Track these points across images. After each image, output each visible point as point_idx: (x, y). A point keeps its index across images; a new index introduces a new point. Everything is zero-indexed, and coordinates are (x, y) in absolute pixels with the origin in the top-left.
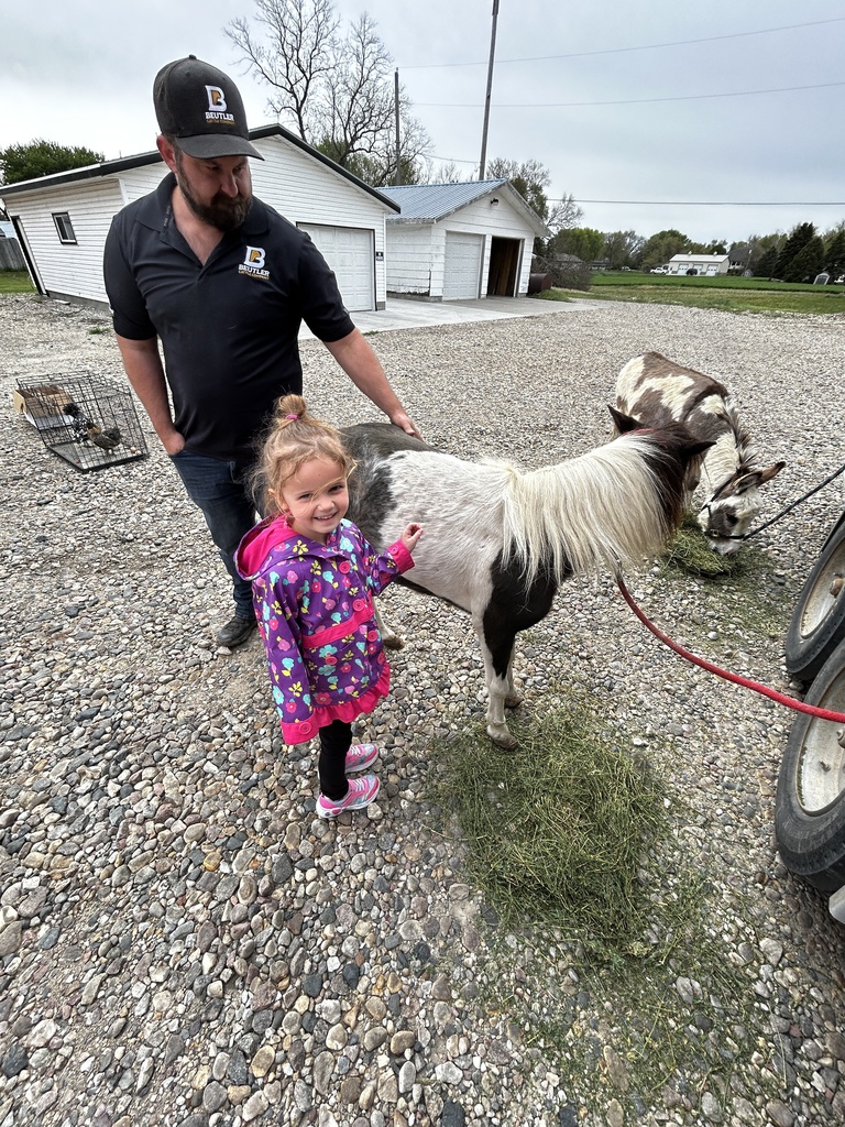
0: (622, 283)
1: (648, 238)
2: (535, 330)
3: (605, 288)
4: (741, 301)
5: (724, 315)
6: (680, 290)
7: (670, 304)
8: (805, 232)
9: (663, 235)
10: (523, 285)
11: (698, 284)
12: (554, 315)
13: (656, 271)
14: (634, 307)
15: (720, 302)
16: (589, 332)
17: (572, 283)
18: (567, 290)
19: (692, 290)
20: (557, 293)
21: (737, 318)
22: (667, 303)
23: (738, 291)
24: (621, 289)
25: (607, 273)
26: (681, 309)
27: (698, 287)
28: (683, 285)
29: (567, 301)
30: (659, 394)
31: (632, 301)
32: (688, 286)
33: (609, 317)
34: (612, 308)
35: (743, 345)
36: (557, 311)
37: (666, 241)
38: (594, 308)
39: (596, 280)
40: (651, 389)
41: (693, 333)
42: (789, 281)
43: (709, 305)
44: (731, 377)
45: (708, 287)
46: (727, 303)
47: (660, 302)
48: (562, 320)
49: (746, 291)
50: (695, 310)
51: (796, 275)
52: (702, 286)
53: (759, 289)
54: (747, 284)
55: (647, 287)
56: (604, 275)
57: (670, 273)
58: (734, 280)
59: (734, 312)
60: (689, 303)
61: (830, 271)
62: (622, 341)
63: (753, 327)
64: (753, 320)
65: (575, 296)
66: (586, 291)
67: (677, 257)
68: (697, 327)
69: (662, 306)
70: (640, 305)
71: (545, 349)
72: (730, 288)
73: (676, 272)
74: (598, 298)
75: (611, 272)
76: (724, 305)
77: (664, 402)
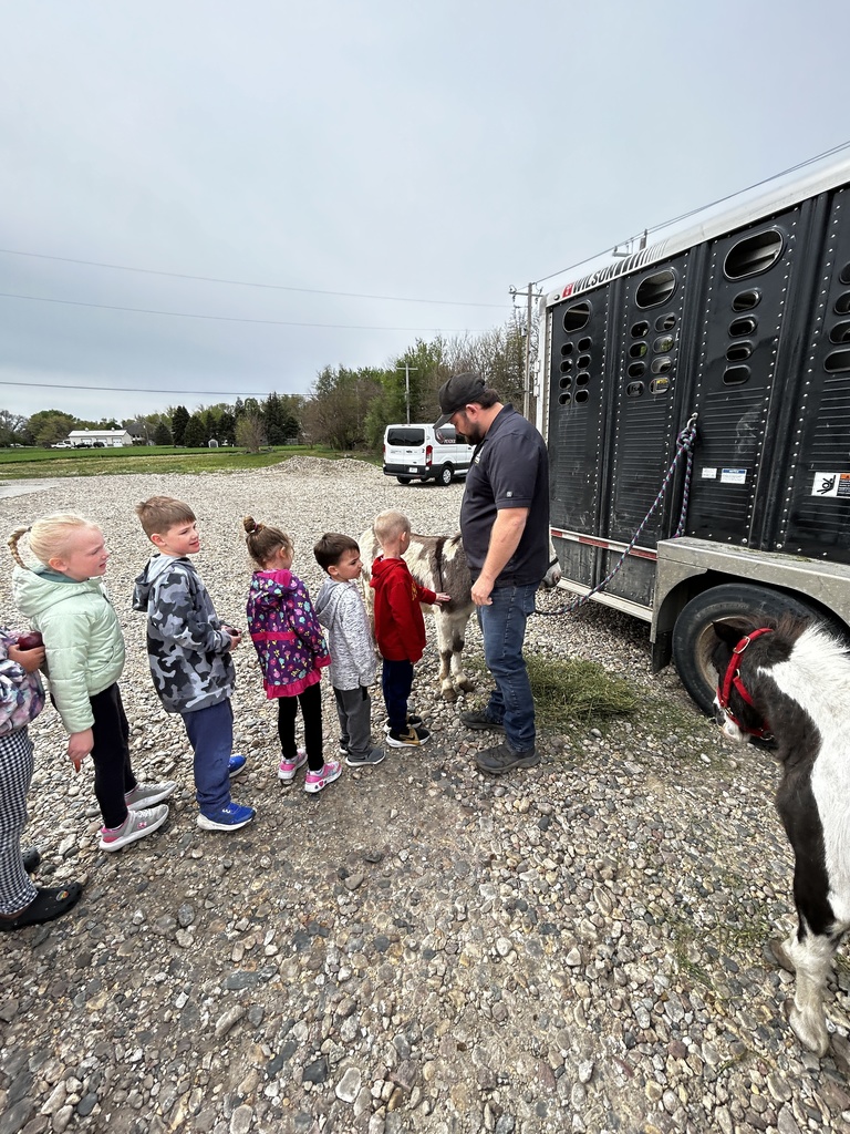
0: (25, 459)
1: (29, 417)
8: (182, 412)
9: (45, 414)
13: (58, 446)
27: (110, 457)
37: (50, 420)
42: (190, 446)
45: (120, 456)
51: (193, 442)
52: (114, 456)
54: (154, 452)
58: (141, 449)
61: (215, 437)
67: (73, 433)
72: (141, 456)
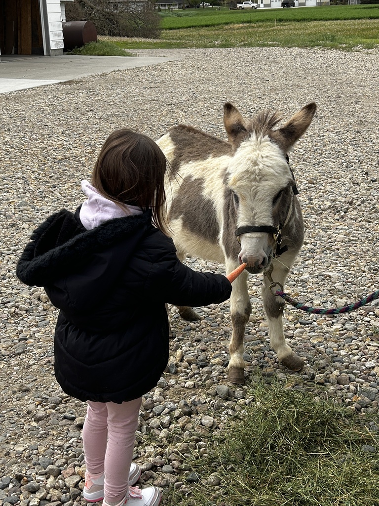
0: (203, 23)
2: (74, 101)
3: (182, 32)
4: (351, 34)
5: (332, 54)
6: (278, 27)
7: (264, 45)
10: (55, 39)
11: (299, 17)
12: (103, 75)
13: (243, 5)
14: (216, 53)
15: (325, 37)
16: (153, 97)
17: (135, 29)
18: (126, 39)
19: (293, 25)
20: (106, 45)
21: (349, 55)
22: (259, 46)
23: (347, 22)
24: (203, 31)
25: (182, 12)
26: (277, 51)
27: (298, 21)
28: (280, 20)
29: (124, 54)
30: (200, 182)
31: (214, 46)
32: (287, 20)
33: (183, 71)
34: (188, 58)
35: (359, 91)
36: (108, 70)
38: (162, 61)
39: (167, 22)
40: (190, 177)
41: (296, 81)
43: (311, 43)
44: (350, 136)
45: (311, 20)
46: (333, 39)
47: (250, 45)
48: (116, 82)
49: (357, 21)
50: (296, 50)
52: (304, 20)
53: (371, 18)
54: (355, 13)
55: (236, 26)
56: (179, 15)
57: (262, 7)
58: (338, 10)
59: (343, 48)
60: (287, 43)
62: (200, 104)
63: (369, 65)
64: (368, 57)
65: (138, 46)
66: (156, 37)
68: (300, 73)
69: (254, 49)
70: (224, 51)
71: (86, 128)
72: (337, 19)
73: (269, 5)
74: (169, 46)
75: (187, 12)
76: (331, 42)
77: (205, 193)
